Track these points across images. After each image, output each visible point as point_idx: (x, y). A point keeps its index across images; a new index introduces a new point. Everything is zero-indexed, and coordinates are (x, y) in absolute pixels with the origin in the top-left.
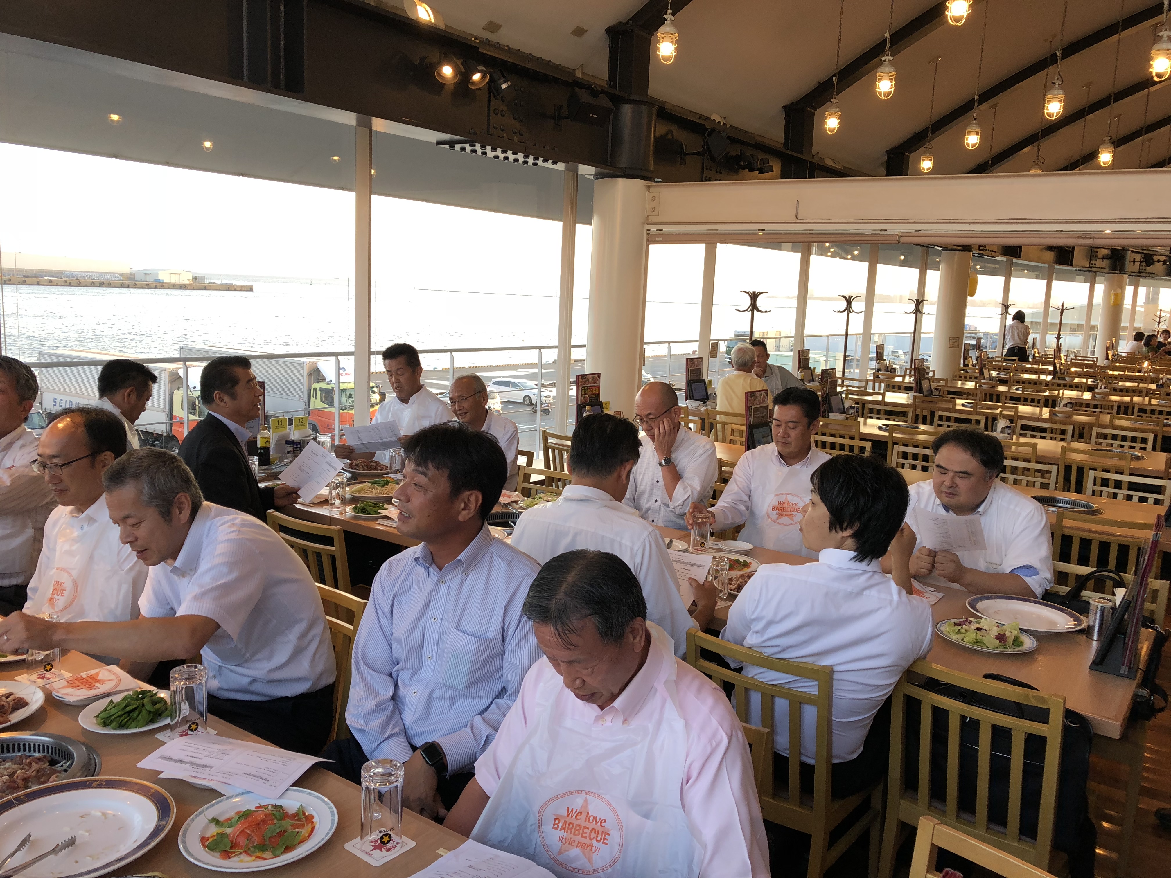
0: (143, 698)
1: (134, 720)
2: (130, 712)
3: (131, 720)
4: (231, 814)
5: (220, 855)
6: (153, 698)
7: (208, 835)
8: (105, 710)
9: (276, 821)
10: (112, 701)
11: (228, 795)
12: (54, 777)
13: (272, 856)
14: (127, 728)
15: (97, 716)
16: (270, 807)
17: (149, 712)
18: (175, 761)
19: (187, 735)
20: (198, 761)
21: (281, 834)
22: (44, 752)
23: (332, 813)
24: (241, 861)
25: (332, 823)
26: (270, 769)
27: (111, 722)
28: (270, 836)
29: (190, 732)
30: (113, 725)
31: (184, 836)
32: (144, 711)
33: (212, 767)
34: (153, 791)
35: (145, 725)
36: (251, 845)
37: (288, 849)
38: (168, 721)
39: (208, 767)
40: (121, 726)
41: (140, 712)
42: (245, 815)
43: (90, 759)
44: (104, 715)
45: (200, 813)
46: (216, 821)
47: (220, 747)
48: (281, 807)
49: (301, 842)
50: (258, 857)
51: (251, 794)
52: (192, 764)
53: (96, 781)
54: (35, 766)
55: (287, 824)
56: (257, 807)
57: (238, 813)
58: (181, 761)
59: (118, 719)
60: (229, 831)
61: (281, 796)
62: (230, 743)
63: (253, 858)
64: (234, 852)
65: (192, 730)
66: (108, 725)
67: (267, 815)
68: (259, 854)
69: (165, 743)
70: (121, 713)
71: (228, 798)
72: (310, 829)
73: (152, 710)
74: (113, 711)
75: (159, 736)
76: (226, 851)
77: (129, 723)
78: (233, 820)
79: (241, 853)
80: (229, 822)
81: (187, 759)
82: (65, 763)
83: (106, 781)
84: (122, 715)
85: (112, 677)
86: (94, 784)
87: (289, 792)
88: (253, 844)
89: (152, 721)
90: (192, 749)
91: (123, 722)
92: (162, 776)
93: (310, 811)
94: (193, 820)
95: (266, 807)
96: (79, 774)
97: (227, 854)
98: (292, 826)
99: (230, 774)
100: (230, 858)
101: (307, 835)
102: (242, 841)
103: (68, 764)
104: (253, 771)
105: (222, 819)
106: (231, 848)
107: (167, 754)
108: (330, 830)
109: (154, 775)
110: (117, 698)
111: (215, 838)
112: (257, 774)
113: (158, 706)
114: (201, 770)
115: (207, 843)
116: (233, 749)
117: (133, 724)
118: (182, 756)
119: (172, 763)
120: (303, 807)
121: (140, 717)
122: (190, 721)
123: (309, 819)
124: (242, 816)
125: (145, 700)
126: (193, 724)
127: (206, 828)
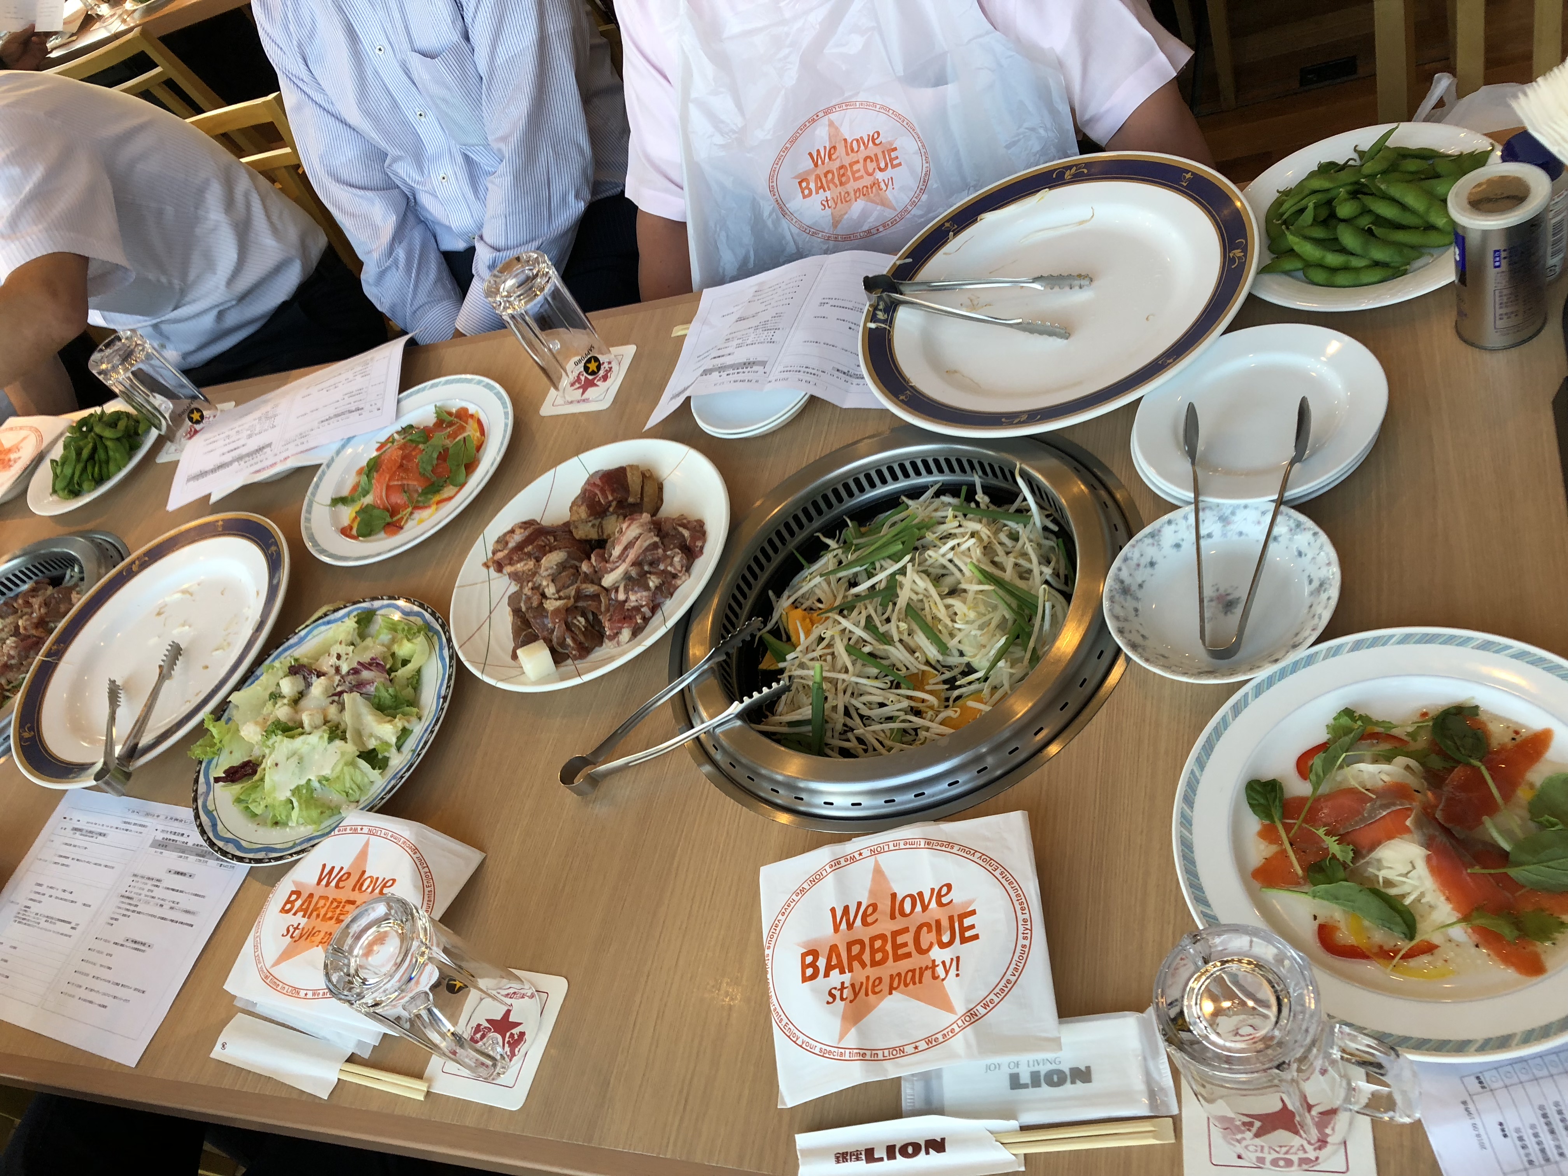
0: (90, 430)
1: (107, 462)
2: (92, 457)
3: (104, 465)
4: (351, 480)
5: (385, 533)
6: (105, 419)
7: (346, 522)
8: (56, 476)
9: (421, 446)
10: (52, 461)
11: (325, 462)
12: (74, 596)
13: (456, 489)
14: (109, 478)
15: (54, 491)
16: (396, 436)
17: (118, 439)
18: (213, 471)
19: (196, 432)
20: (244, 451)
21: (444, 455)
22: (30, 578)
23: (488, 386)
24: (421, 521)
25: (500, 398)
26: (351, 394)
27: (79, 485)
28: (430, 468)
29: (198, 427)
30: (85, 486)
31: (315, 544)
32: (109, 444)
33: (270, 445)
34: (221, 523)
35: (130, 458)
36: (415, 496)
37: (470, 466)
38: (154, 433)
39: (263, 448)
40: (100, 481)
41: (106, 448)
42: (373, 467)
43: (98, 546)
44: (60, 485)
45: (310, 505)
46: (339, 501)
47: (257, 414)
48: (411, 427)
49: (479, 448)
50: (438, 503)
51: (355, 439)
52: (239, 458)
53: (133, 562)
54: (36, 602)
55: (440, 439)
56: (378, 449)
57: (360, 472)
58: (222, 466)
59: (84, 476)
60: (368, 500)
61: (398, 414)
62: (265, 402)
63: (434, 507)
64: (402, 518)
65: (198, 422)
66: (80, 491)
67: (403, 447)
68: (437, 498)
69: (178, 461)
70: (79, 467)
71: (328, 466)
72: (476, 426)
73: (119, 435)
74: (68, 471)
75: (163, 458)
76: (389, 524)
77: (105, 470)
78: (362, 483)
79: (411, 513)
80: (358, 491)
81: (227, 458)
82: (73, 570)
83: (146, 554)
84: (84, 469)
85: (23, 433)
86: (134, 568)
87: (404, 403)
88: (417, 491)
89: (133, 448)
90: (222, 443)
91: (96, 475)
92: (213, 499)
93: (455, 405)
94: (308, 520)
95: (391, 440)
96: (103, 570)
97: (394, 527)
98: (449, 436)
99: (302, 436)
100: (402, 528)
101: (478, 434)
102: (398, 499)
103: (76, 569)
104: (331, 411)
105: (345, 493)
106: (392, 516)
107: (195, 470)
108: (505, 407)
109: (203, 505)
110: (57, 452)
111: (359, 519)
112: (339, 410)
113: (122, 425)
114: (259, 457)
115: (354, 532)
116: (276, 406)
117: (112, 467)
118: (215, 459)
119: (211, 477)
120: (439, 408)
121: (111, 453)
122: (183, 413)
123: (463, 415)
124: (370, 471)
125: (97, 429)
126: (192, 412)
127: (335, 518)
